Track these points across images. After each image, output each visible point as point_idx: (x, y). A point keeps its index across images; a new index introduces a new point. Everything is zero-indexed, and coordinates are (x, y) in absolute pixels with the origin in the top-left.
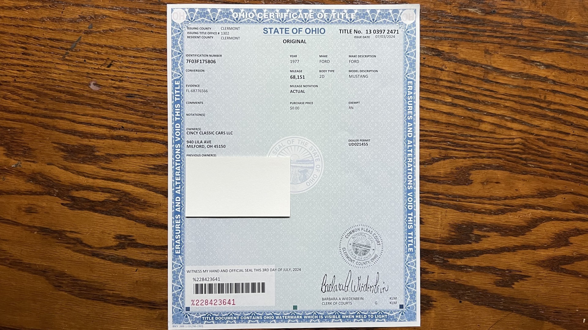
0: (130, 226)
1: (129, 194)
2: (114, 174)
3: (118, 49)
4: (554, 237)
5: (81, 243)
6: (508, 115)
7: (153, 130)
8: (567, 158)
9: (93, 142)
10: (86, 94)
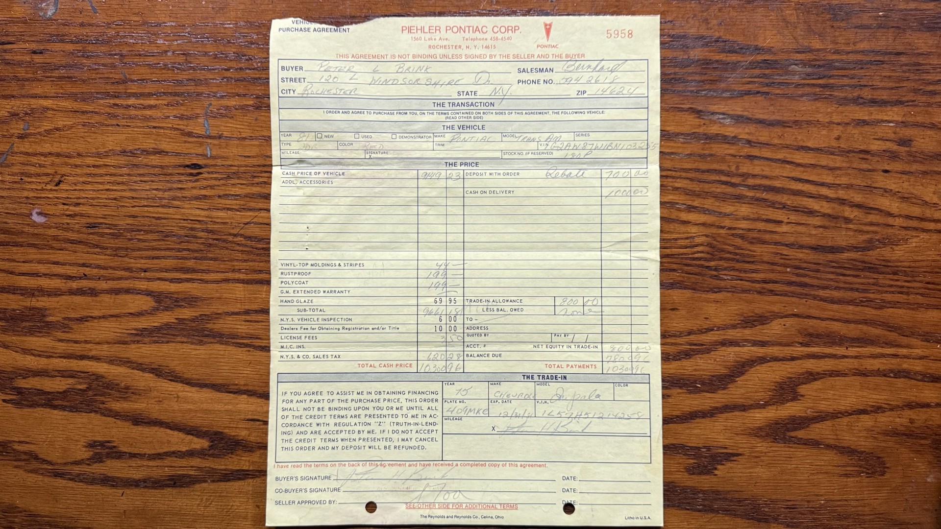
0: (108, 426)
1: (103, 377)
2: (77, 348)
3: (69, 156)
4: (774, 387)
5: (36, 458)
6: (681, 202)
7: (131, 274)
8: (782, 261)
9: (42, 302)
10: (26, 229)
